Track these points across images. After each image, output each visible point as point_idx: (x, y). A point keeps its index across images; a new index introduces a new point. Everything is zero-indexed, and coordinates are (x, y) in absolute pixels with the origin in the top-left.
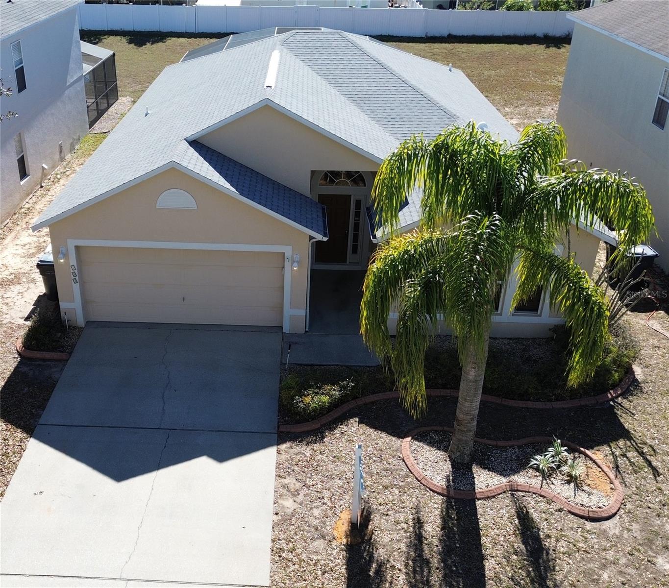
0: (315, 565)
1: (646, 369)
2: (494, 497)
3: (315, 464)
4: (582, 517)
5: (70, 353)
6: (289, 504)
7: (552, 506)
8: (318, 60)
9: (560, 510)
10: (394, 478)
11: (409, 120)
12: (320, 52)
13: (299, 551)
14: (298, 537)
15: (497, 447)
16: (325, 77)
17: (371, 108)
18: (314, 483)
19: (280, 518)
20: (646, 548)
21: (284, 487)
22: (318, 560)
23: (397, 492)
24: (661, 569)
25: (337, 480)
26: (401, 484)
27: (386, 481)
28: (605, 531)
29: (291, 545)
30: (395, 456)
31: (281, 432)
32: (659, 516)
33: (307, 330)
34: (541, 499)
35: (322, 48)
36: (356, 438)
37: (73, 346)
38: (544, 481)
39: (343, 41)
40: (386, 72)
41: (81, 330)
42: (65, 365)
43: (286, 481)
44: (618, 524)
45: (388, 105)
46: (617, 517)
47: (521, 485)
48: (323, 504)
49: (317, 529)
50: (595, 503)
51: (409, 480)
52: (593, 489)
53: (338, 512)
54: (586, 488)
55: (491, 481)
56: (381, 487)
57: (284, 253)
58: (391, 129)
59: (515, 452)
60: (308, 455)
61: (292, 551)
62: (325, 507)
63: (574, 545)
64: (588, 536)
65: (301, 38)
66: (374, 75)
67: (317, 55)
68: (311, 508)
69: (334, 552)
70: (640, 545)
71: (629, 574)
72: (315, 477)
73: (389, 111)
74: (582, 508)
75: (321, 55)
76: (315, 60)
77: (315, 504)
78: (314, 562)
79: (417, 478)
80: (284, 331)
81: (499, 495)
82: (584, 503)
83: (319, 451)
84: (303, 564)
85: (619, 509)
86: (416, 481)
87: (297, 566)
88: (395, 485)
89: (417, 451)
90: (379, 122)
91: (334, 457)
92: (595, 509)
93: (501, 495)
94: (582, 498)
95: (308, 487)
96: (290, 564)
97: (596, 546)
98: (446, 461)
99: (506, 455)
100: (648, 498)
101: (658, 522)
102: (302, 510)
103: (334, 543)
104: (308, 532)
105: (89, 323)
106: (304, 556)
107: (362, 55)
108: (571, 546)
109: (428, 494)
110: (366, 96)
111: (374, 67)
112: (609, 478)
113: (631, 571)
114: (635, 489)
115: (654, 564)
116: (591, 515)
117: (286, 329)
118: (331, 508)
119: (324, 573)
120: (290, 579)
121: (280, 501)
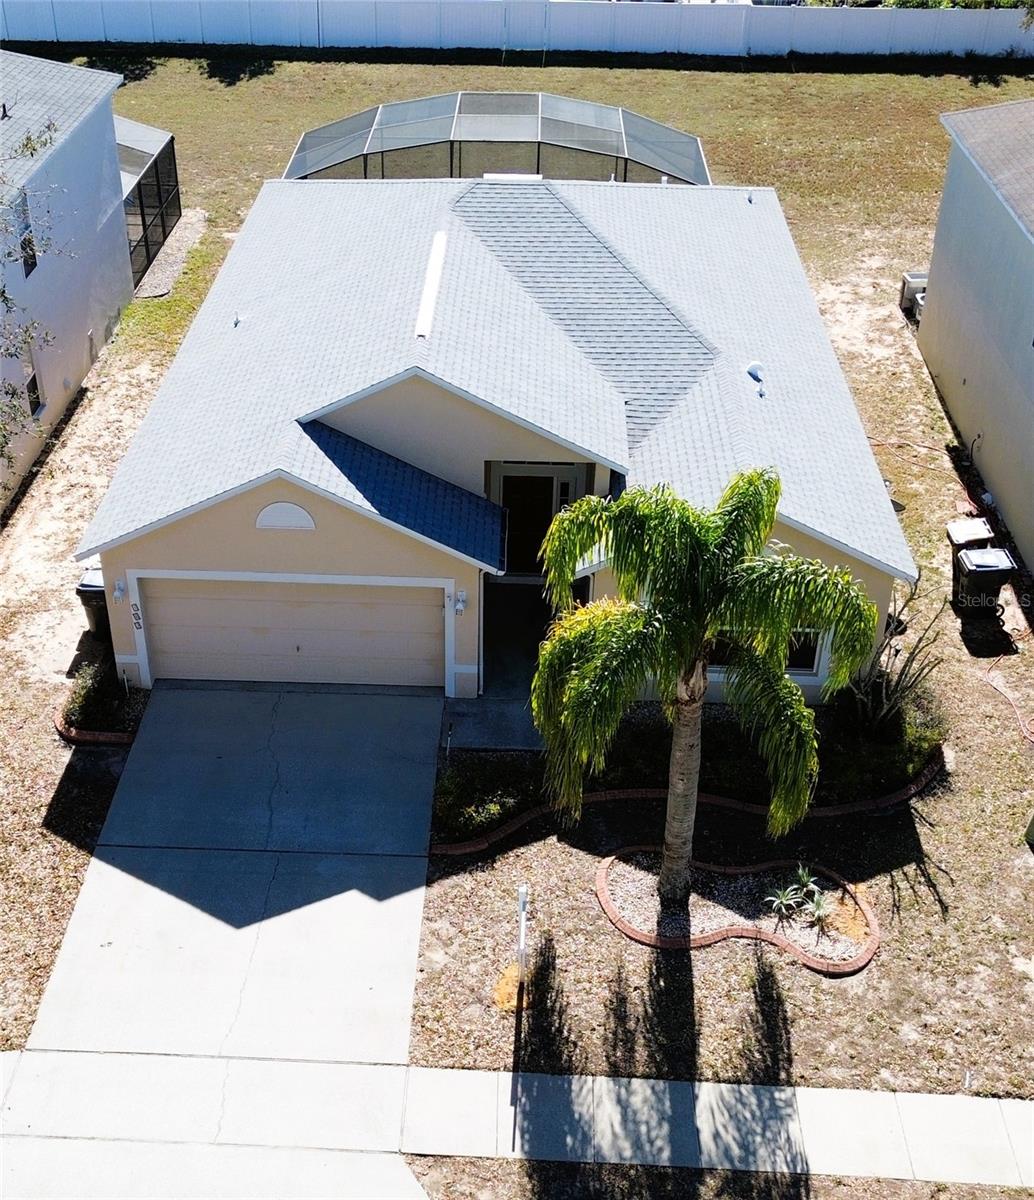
0: (467, 1037)
1: (962, 754)
2: (709, 946)
3: (478, 901)
4: (819, 972)
5: (134, 733)
6: (439, 957)
7: (783, 958)
8: (509, 239)
9: (793, 963)
10: (581, 919)
11: (644, 356)
12: (514, 224)
13: (447, 1020)
14: (447, 1001)
15: (725, 875)
16: (519, 273)
17: (586, 334)
18: (474, 928)
19: (426, 976)
20: (891, 1012)
21: (434, 934)
22: (471, 1031)
23: (582, 939)
24: (905, 1039)
25: (504, 923)
26: (589, 928)
27: (569, 925)
28: (845, 990)
29: (438, 1011)
30: (586, 889)
31: (434, 855)
32: (918, 969)
33: (481, 692)
34: (772, 947)
35: (516, 215)
36: (536, 863)
37: (137, 721)
38: (780, 924)
39: (551, 201)
40: (615, 265)
41: (147, 693)
42: (128, 752)
43: (434, 926)
44: (864, 982)
45: (615, 328)
46: (865, 971)
47: (747, 930)
48: (484, 957)
49: (473, 990)
50: (840, 953)
51: (601, 922)
52: (841, 934)
53: (502, 968)
54: (833, 933)
55: (709, 924)
56: (562, 933)
57: (443, 589)
58: (614, 373)
59: (748, 883)
60: (468, 888)
61: (438, 1020)
62: (485, 961)
63: (801, 1009)
64: (823, 998)
65: (485, 195)
66: (596, 270)
67: (508, 229)
68: (468, 963)
69: (493, 1021)
70: (885, 1008)
71: (861, 1046)
72: (475, 919)
73: (614, 339)
74: (822, 960)
75: (515, 230)
76: (505, 239)
77: (473, 958)
78: (466, 1033)
79: (611, 921)
80: (447, 695)
81: (716, 943)
82: (825, 954)
83: (483, 883)
84: (452, 1036)
85: (870, 961)
86: (609, 924)
87: (443, 1039)
88: (582, 930)
89: (616, 882)
90: (597, 362)
91: (504, 891)
92: (837, 962)
93: (719, 944)
94: (826, 946)
95: (466, 934)
96: (435, 1036)
97: (829, 1011)
98: (652, 895)
99: (735, 887)
100: (910, 946)
101: (916, 978)
102: (455, 966)
103: (494, 1009)
104: (461, 994)
105: (158, 682)
106: (453, 1026)
107: (581, 229)
108: (797, 1010)
109: (623, 942)
110: (581, 311)
111: (596, 255)
112: (866, 918)
113: (865, 1041)
114: (897, 933)
115: (897, 1032)
116: (831, 970)
117: (450, 692)
118: (494, 962)
119: (477, 1048)
120: (434, 1056)
121: (427, 954)
